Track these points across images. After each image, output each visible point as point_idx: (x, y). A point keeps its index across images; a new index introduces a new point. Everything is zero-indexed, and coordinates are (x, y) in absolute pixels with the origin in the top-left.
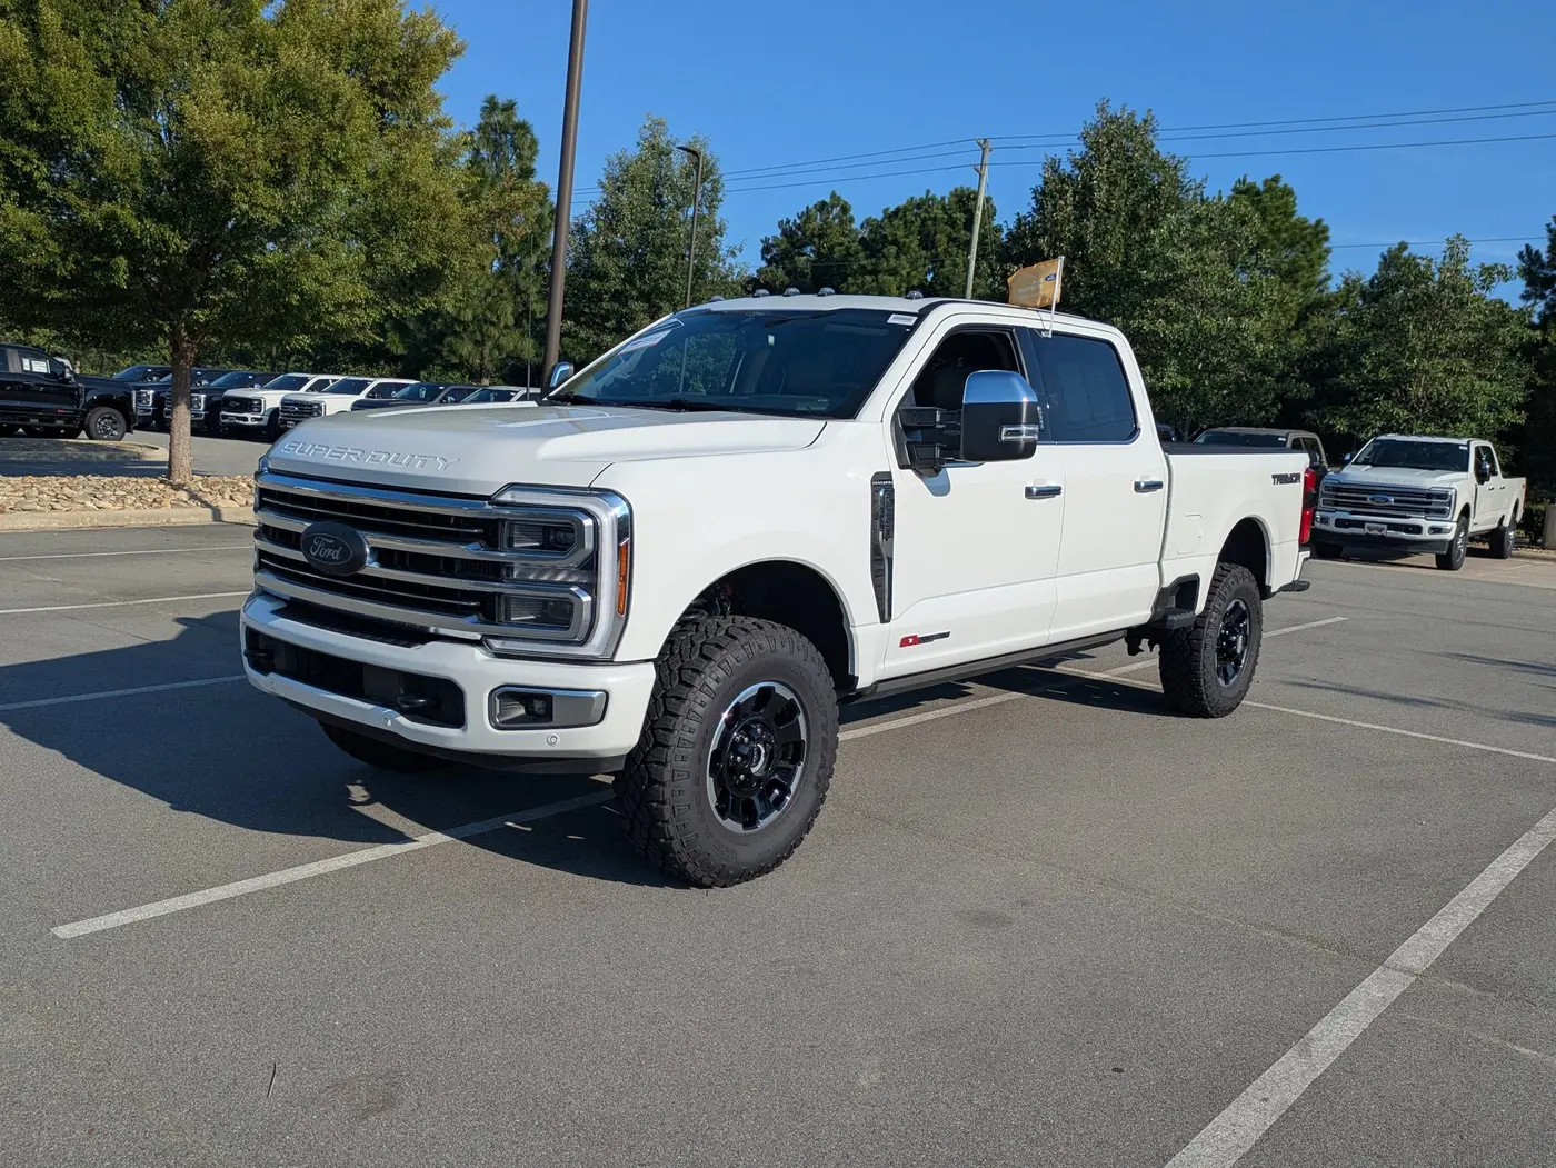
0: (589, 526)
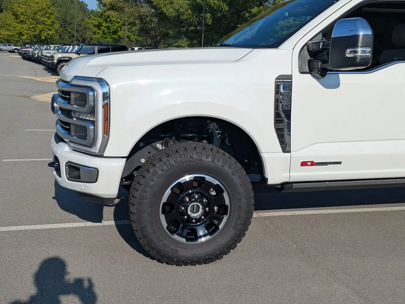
0: (91, 95)
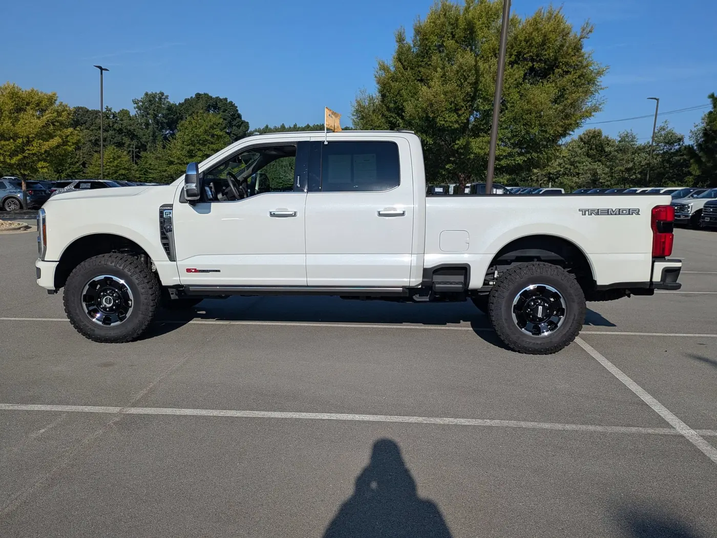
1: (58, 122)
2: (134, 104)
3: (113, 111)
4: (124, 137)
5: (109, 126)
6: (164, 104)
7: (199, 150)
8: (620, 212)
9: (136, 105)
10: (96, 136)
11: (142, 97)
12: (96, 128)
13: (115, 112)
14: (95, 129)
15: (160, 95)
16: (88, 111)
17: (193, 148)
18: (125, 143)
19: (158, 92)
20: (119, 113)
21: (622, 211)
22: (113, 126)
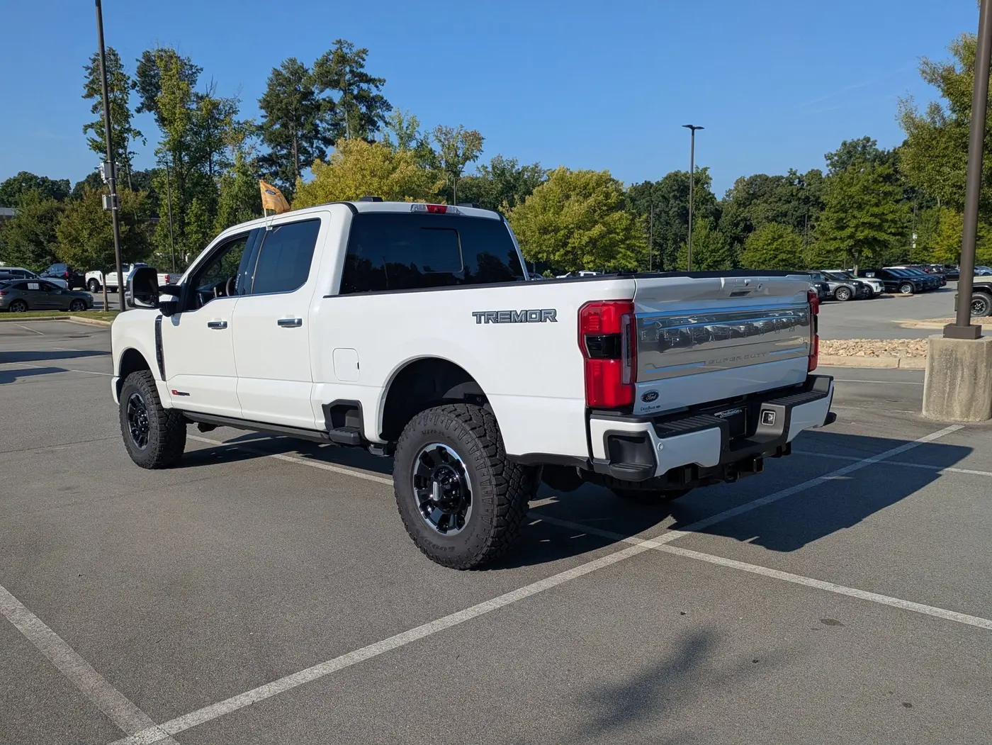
1: (605, 205)
2: (827, 160)
3: (798, 174)
4: (811, 208)
5: (792, 195)
6: (869, 154)
7: (855, 217)
8: (526, 317)
9: (829, 161)
10: (774, 210)
11: (839, 148)
12: (775, 200)
13: (801, 175)
14: (774, 202)
15: (865, 142)
16: (767, 179)
17: (843, 215)
18: (812, 215)
19: (862, 138)
20: (806, 176)
21: (531, 314)
22: (797, 194)
